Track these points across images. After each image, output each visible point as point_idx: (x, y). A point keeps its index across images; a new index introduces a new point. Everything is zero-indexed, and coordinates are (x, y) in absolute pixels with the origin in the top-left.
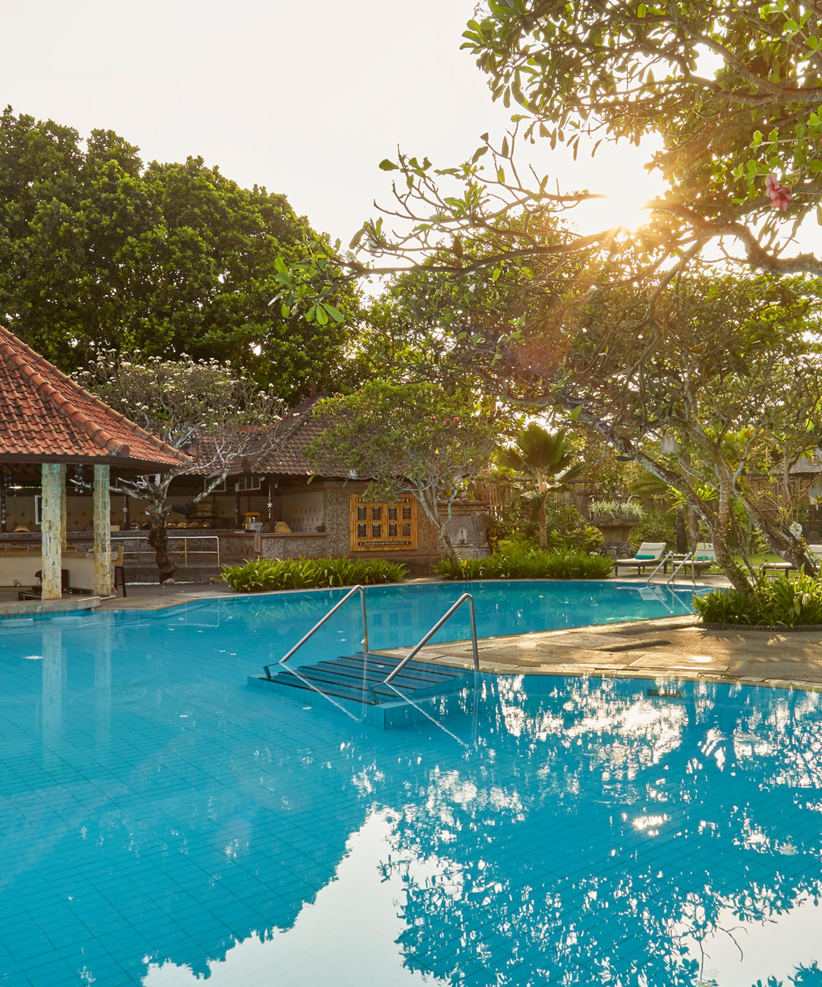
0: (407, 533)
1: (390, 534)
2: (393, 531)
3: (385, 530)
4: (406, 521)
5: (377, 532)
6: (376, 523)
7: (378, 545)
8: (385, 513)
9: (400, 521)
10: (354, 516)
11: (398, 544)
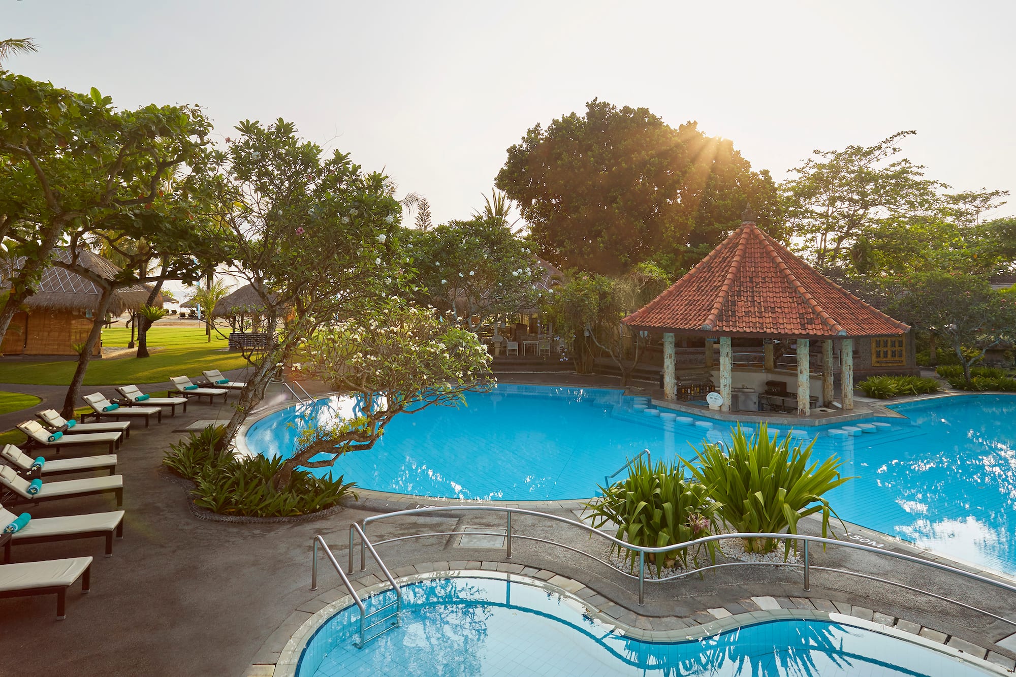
0: (901, 356)
1: (892, 356)
2: (894, 355)
3: (889, 353)
4: (900, 348)
5: (886, 354)
6: (885, 349)
7: (887, 362)
8: (889, 344)
9: (897, 348)
10: (874, 345)
11: (896, 361)
